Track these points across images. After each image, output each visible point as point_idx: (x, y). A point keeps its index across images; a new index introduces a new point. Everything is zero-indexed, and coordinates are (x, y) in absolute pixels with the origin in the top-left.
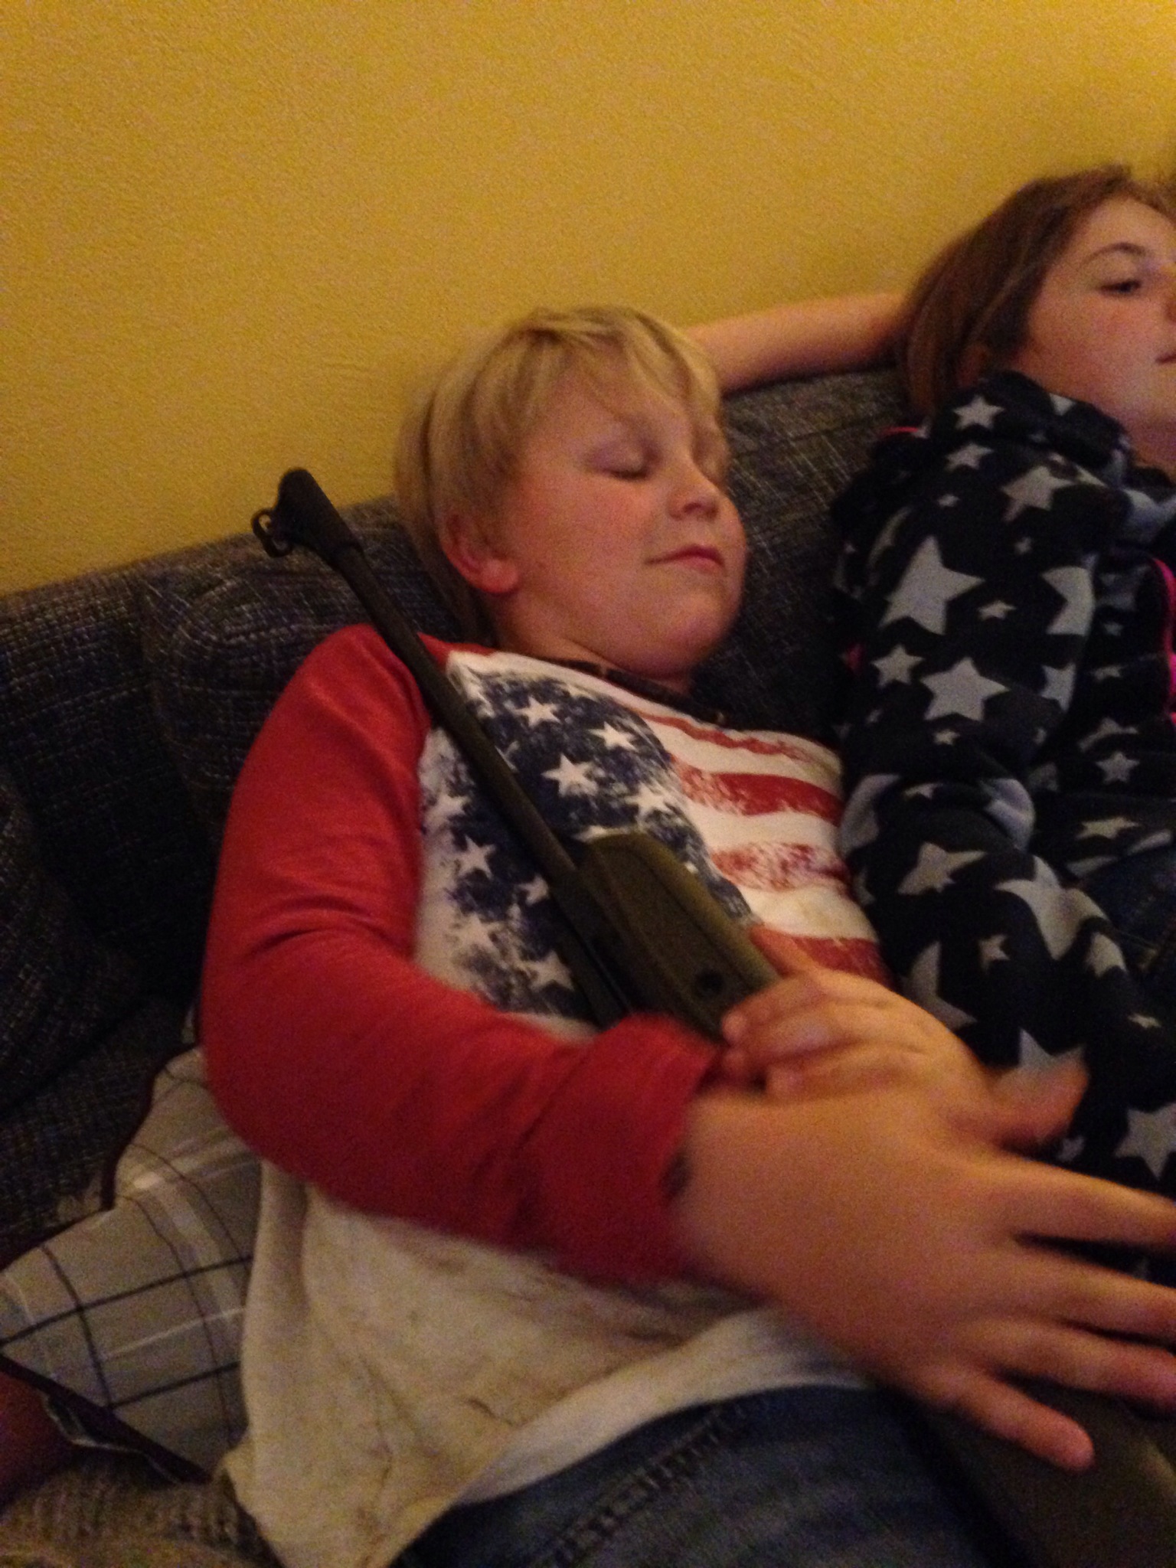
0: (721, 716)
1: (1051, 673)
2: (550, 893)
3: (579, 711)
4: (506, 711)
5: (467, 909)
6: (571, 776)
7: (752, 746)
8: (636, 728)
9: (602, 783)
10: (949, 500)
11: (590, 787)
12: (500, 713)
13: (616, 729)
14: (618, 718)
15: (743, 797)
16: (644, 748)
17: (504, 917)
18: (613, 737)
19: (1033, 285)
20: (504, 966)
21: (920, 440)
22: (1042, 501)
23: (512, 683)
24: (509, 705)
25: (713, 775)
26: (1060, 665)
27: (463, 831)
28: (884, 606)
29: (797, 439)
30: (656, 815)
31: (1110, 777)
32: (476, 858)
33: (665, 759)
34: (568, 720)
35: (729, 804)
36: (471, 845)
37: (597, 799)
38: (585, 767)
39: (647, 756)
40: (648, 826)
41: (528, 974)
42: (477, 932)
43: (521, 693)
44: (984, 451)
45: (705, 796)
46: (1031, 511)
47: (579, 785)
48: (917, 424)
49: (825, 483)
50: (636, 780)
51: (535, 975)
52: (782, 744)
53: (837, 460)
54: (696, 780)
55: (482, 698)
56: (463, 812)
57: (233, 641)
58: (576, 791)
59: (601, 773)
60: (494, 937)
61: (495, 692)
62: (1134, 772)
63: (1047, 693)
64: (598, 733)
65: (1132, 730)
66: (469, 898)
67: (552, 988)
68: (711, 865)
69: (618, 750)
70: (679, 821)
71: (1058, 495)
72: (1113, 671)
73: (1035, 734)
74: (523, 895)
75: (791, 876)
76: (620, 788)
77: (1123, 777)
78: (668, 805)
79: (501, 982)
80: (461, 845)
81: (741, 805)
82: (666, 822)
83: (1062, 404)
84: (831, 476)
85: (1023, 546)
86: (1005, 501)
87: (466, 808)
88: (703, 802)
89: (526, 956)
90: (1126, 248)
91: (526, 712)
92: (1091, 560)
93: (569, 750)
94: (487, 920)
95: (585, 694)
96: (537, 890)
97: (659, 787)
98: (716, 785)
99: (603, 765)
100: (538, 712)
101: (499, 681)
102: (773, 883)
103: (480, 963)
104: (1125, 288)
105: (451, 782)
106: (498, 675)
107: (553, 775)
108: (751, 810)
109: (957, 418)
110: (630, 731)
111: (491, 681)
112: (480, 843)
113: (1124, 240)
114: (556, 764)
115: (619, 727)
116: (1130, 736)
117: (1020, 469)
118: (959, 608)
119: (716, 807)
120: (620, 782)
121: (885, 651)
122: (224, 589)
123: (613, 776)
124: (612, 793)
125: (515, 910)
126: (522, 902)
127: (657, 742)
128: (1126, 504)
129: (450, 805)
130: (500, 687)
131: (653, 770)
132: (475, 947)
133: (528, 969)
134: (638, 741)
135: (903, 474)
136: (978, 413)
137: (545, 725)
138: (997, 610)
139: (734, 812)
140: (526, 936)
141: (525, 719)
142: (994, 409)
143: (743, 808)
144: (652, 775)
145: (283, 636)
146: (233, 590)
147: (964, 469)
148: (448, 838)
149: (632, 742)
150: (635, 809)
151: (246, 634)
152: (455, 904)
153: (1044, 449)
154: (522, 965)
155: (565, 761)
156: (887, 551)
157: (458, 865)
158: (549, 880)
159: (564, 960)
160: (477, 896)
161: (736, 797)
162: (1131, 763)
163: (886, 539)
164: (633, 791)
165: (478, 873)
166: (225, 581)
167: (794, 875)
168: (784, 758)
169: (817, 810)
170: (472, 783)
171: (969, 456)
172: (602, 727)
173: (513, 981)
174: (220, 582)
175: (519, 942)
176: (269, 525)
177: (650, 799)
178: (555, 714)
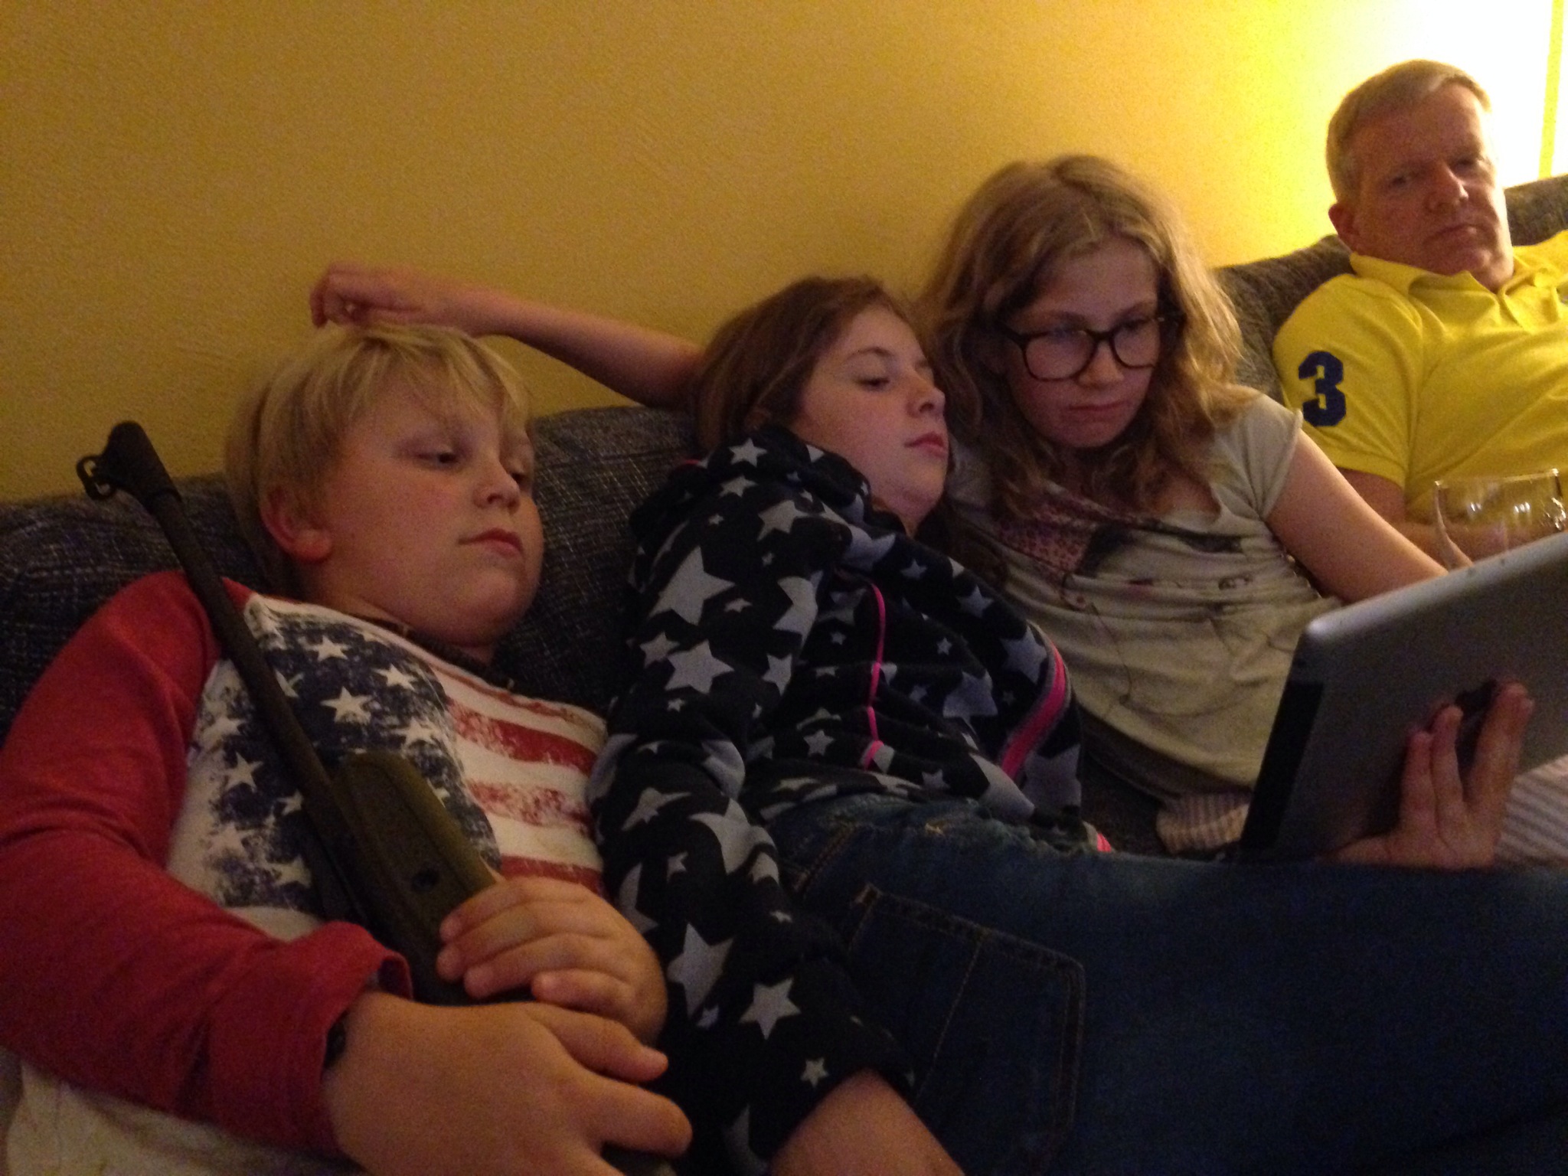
0: (511, 683)
1: (772, 660)
2: (303, 805)
3: (369, 652)
4: (298, 646)
5: (225, 819)
6: (348, 706)
7: (534, 709)
8: (421, 672)
9: (376, 714)
10: (716, 520)
11: (364, 717)
12: (292, 647)
13: (401, 672)
14: (406, 663)
15: (512, 744)
16: (423, 690)
17: (260, 826)
18: (394, 677)
19: (806, 369)
20: (251, 866)
21: (702, 469)
22: (786, 527)
23: (309, 623)
24: (302, 640)
25: (492, 720)
26: (781, 656)
27: (232, 750)
28: (655, 598)
29: (606, 458)
30: (420, 743)
31: (812, 751)
32: (243, 773)
33: (442, 701)
34: (357, 659)
35: (499, 746)
36: (242, 762)
37: (369, 727)
38: (363, 699)
39: (426, 697)
40: (411, 753)
41: (273, 874)
42: (231, 838)
43: (315, 633)
44: (750, 483)
45: (478, 736)
46: (776, 533)
47: (354, 715)
48: (700, 458)
49: (627, 497)
50: (409, 715)
51: (279, 875)
52: (564, 710)
53: (640, 479)
54: (474, 722)
55: (276, 632)
56: (238, 733)
57: (35, 575)
58: (350, 719)
59: (377, 706)
60: (245, 842)
61: (291, 628)
62: (829, 748)
63: (768, 677)
64: (383, 672)
65: (837, 717)
66: (229, 809)
67: (292, 887)
68: (467, 792)
69: (397, 688)
70: (440, 753)
71: (797, 522)
72: (831, 671)
73: (754, 708)
74: (282, 806)
75: (542, 813)
76: (394, 720)
77: (822, 752)
78: (432, 737)
79: (246, 880)
80: (231, 762)
81: (511, 749)
82: (427, 753)
83: (815, 454)
84: (633, 492)
85: (767, 560)
86: (760, 523)
87: (240, 728)
88: (475, 740)
89: (272, 858)
90: (879, 352)
91: (316, 648)
92: (818, 576)
93: (351, 685)
94: (242, 828)
95: (379, 640)
96: (293, 803)
97: (428, 722)
98: (492, 731)
99: (381, 699)
100: (328, 649)
101: (299, 620)
102: (524, 813)
103: (228, 864)
104: (875, 384)
105: (232, 706)
106: (298, 616)
107: (331, 703)
108: (518, 755)
109: (732, 455)
110: (415, 674)
111: (290, 620)
112: (249, 760)
113: (878, 344)
114: (337, 695)
115: (404, 670)
116: (836, 721)
117: (774, 501)
118: (712, 605)
119: (487, 747)
120: (393, 715)
121: (651, 637)
122: (35, 529)
123: (387, 709)
124: (384, 724)
125: (271, 820)
126: (278, 814)
127: (439, 687)
128: (847, 536)
129: (228, 726)
130: (297, 625)
131: (426, 709)
132: (227, 850)
133: (274, 871)
134: (420, 683)
135: (688, 495)
136: (748, 452)
137: (332, 660)
138: (738, 605)
139: (502, 753)
140: (274, 842)
141: (315, 654)
142: (761, 451)
143: (511, 752)
144: (425, 713)
145: (88, 575)
146: (43, 530)
147: (732, 496)
148: (220, 754)
149: (413, 683)
150: (403, 739)
151: (47, 570)
152: (216, 814)
153: (798, 487)
154: (266, 866)
155: (345, 692)
156: (666, 556)
157: (227, 779)
158: (305, 793)
159: (308, 864)
160: (238, 806)
161: (507, 742)
162: (829, 740)
163: (667, 547)
164: (404, 725)
165: (244, 786)
166: (37, 521)
167: (545, 812)
168: (560, 721)
169: (577, 764)
170: (252, 707)
171: (738, 486)
172: (387, 668)
173: (257, 879)
174: (31, 523)
175: (267, 846)
176: (93, 470)
177: (416, 731)
178: (344, 652)
